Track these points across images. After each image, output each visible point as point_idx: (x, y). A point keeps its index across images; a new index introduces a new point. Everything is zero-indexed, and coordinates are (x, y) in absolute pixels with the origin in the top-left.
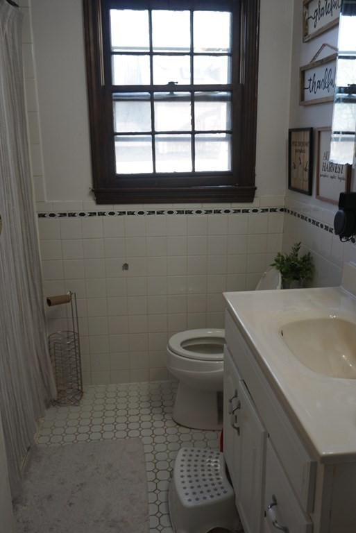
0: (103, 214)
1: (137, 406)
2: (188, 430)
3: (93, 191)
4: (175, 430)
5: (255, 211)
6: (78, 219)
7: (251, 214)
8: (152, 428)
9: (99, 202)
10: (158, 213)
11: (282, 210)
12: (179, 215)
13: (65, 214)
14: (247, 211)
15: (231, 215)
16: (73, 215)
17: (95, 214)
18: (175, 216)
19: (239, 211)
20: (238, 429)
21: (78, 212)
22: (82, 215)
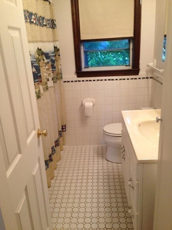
0: (80, 81)
1: (93, 153)
2: (111, 163)
3: (76, 72)
4: (106, 162)
5: (140, 78)
6: (71, 83)
7: (138, 80)
8: (98, 161)
9: (78, 76)
10: (101, 80)
11: (151, 78)
12: (109, 81)
13: (66, 82)
14: (136, 79)
15: (130, 80)
16: (69, 82)
17: (77, 81)
18: (107, 81)
19: (133, 79)
20: (124, 159)
21: (70, 80)
22: (72, 81)
